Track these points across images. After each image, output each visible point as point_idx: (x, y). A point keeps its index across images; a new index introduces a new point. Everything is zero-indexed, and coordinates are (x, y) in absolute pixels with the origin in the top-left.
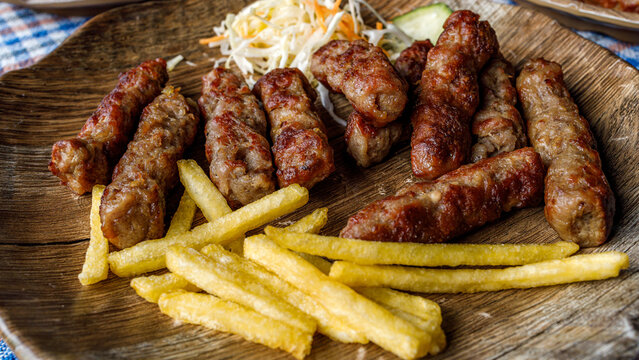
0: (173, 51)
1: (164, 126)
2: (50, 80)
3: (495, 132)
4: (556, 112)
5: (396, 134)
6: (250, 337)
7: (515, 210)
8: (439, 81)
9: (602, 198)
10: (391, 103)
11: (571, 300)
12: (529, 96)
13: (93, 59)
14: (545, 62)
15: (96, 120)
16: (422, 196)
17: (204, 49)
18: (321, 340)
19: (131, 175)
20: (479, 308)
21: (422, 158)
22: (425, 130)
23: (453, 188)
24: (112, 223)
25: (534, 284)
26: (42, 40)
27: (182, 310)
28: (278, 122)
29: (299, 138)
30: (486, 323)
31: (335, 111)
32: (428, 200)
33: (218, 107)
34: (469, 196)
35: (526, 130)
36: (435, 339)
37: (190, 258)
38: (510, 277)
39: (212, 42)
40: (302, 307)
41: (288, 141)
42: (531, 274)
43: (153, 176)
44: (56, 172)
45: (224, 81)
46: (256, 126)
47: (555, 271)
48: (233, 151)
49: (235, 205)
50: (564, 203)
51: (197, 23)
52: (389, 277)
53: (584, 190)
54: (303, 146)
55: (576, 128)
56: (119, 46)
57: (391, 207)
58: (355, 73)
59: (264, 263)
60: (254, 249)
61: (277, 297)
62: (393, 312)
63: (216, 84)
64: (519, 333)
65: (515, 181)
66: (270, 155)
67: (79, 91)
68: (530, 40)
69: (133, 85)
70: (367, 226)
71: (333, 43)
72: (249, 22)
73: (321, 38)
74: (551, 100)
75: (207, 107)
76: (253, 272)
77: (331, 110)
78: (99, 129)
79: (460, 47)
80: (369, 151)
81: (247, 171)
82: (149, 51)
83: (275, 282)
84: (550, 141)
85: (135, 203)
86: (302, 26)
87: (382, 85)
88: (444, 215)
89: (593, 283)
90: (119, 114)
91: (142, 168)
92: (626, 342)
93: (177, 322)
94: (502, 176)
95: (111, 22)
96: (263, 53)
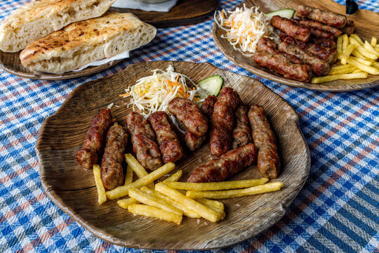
0: (109, 101)
1: (117, 140)
2: (64, 119)
3: (240, 137)
4: (262, 127)
5: (204, 138)
6: (161, 219)
7: (248, 167)
8: (219, 118)
9: (275, 163)
10: (203, 129)
11: (265, 199)
12: (253, 121)
13: (78, 108)
14: (258, 106)
15: (90, 139)
16: (215, 165)
17: (121, 99)
18: (185, 218)
19: (109, 162)
20: (236, 203)
21: (215, 149)
22: (215, 138)
23: (226, 161)
24: (107, 181)
25: (254, 194)
26: (46, 93)
27: (136, 210)
28: (159, 136)
29: (170, 144)
30: (238, 208)
31: (179, 126)
32: (218, 166)
33: (136, 130)
34: (232, 164)
35: (251, 135)
36: (222, 215)
37: (137, 192)
38: (246, 192)
39: (125, 96)
40: (178, 207)
41: (166, 145)
42: (253, 190)
43: (117, 162)
44: (79, 161)
45: (136, 118)
46: (151, 138)
47: (260, 189)
48: (145, 150)
49: (149, 171)
50: (263, 165)
51: (117, 87)
52: (206, 195)
53: (269, 160)
54: (172, 147)
55: (268, 134)
56: (87, 100)
57: (205, 170)
58: (188, 117)
59: (163, 192)
60: (159, 188)
61: (169, 204)
62: (208, 207)
63: (133, 119)
64: (249, 211)
65: (247, 157)
66: (159, 151)
67: (75, 123)
68: (253, 92)
69: (101, 123)
70: (197, 177)
71: (177, 99)
72: (140, 88)
73: (171, 96)
74: (260, 122)
75: (131, 130)
76: (159, 196)
77: (177, 126)
78: (93, 143)
79: (226, 103)
80: (195, 145)
81: (153, 158)
82: (99, 101)
83: (167, 199)
84: (259, 140)
85: (115, 173)
86: (163, 91)
87: (199, 123)
88: (223, 171)
89: (273, 192)
90: (99, 136)
91: (113, 158)
92: (280, 212)
93: (135, 215)
94: (243, 155)
95: (82, 90)
96: (148, 101)
